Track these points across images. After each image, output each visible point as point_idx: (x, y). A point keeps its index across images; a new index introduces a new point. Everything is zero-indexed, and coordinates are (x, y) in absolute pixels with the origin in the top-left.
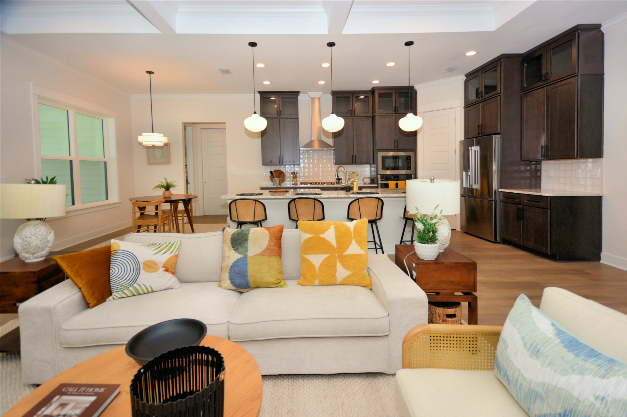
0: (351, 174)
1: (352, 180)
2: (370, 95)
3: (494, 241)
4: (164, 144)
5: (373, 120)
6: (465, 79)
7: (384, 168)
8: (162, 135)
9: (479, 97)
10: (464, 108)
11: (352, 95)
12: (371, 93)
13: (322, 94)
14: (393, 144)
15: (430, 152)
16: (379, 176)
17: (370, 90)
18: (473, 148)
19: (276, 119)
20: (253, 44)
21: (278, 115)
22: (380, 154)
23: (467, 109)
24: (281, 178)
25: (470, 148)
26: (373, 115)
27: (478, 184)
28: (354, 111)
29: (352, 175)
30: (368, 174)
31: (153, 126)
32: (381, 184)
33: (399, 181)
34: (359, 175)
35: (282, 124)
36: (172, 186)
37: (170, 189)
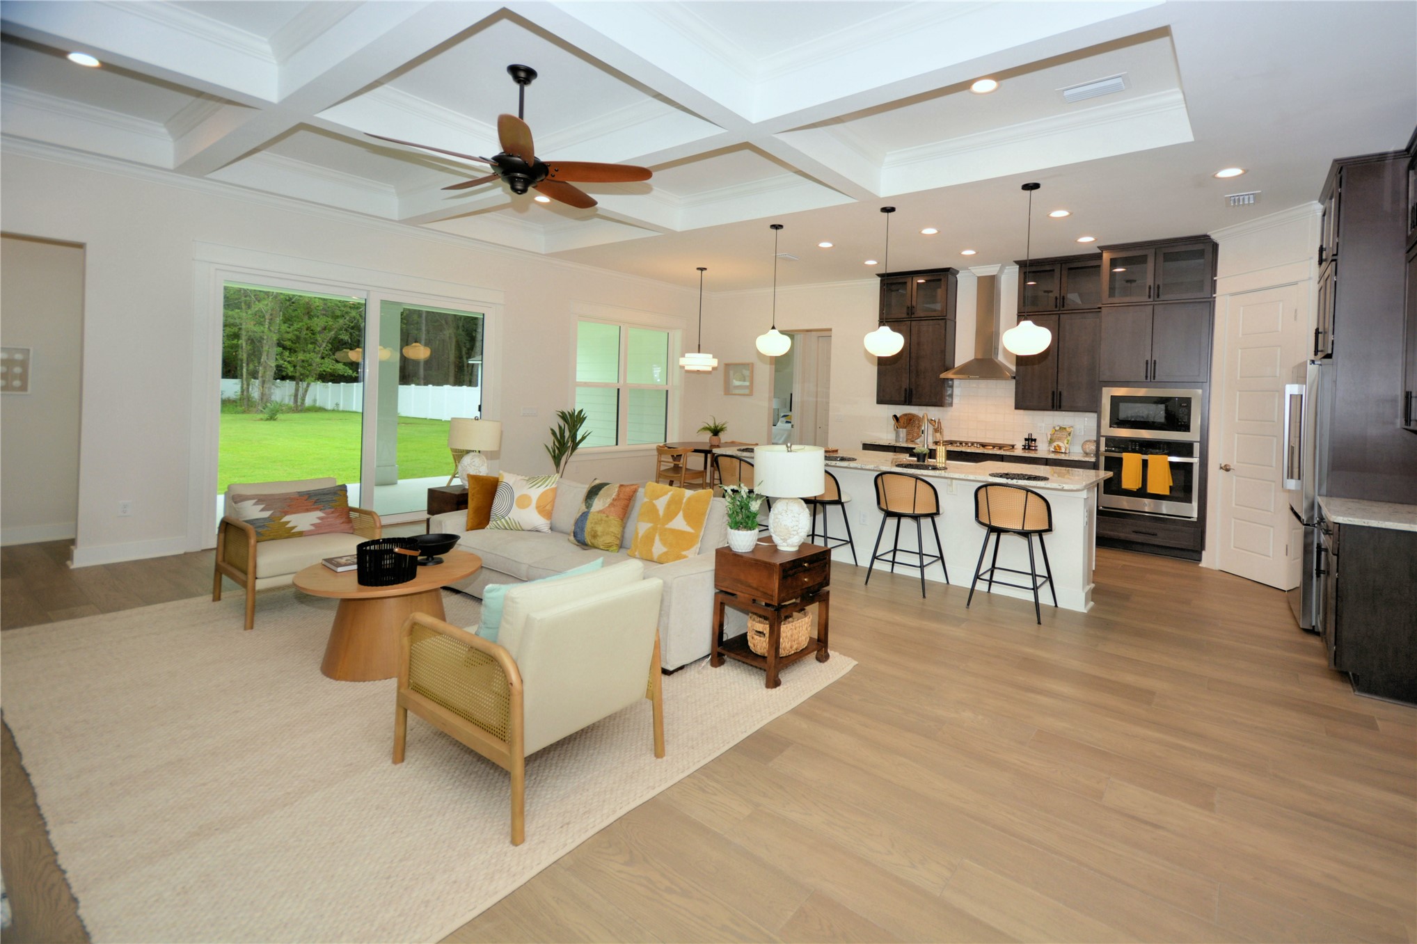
0: (1056, 430)
1: (1055, 444)
7: (1115, 423)
8: (711, 356)
11: (1061, 266)
13: (998, 269)
14: (1143, 370)
15: (1238, 391)
16: (1103, 440)
19: (904, 322)
20: (777, 227)
21: (909, 313)
22: (1108, 393)
24: (915, 428)
28: (1064, 299)
29: (1059, 434)
32: (1106, 457)
34: (1072, 433)
35: (914, 330)
36: (722, 430)
37: (720, 433)
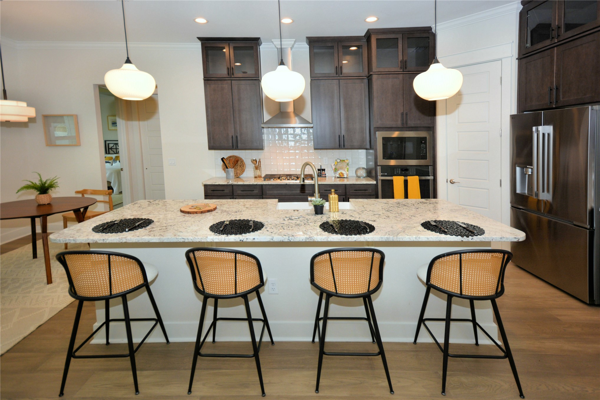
0: (338, 162)
1: (339, 172)
2: (364, 43)
3: (588, 303)
4: (29, 119)
5: (368, 81)
6: (521, 9)
7: (387, 156)
8: (24, 104)
9: (552, 38)
10: (517, 59)
11: (338, 43)
12: (365, 40)
13: (293, 43)
14: (399, 119)
15: (458, 132)
16: (379, 168)
17: (363, 35)
18: (540, 128)
19: (226, 81)
21: (228, 74)
22: (380, 135)
23: (524, 60)
24: (239, 167)
25: (534, 129)
26: (369, 75)
27: (548, 191)
28: (341, 67)
29: (340, 165)
30: (363, 164)
31: (6, 88)
32: (382, 180)
33: (408, 177)
34: (349, 164)
35: (235, 88)
36: (51, 186)
37: (50, 191)
